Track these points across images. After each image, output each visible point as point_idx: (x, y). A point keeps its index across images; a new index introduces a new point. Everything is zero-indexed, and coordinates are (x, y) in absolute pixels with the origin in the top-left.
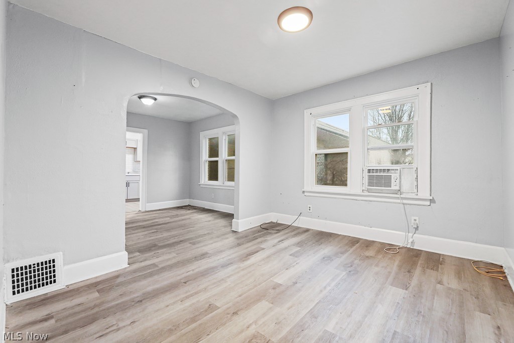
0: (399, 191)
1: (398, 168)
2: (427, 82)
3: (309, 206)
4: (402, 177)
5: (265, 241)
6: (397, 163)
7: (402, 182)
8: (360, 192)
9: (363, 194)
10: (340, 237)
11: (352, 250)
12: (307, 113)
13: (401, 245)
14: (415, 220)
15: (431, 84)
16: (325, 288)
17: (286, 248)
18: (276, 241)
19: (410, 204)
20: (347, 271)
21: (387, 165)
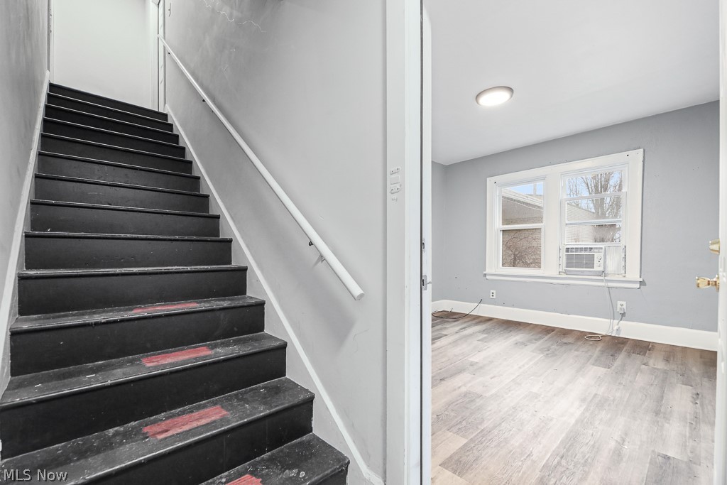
0: (603, 273)
1: (603, 246)
2: (639, 148)
3: (492, 291)
4: (608, 257)
5: (445, 328)
6: (602, 240)
7: (607, 262)
8: (555, 274)
9: (560, 276)
10: (531, 326)
11: (546, 338)
12: (490, 181)
13: (604, 333)
14: (622, 305)
15: (644, 151)
16: (523, 366)
17: (471, 335)
18: (457, 329)
19: (617, 288)
20: (545, 354)
21: (589, 243)
